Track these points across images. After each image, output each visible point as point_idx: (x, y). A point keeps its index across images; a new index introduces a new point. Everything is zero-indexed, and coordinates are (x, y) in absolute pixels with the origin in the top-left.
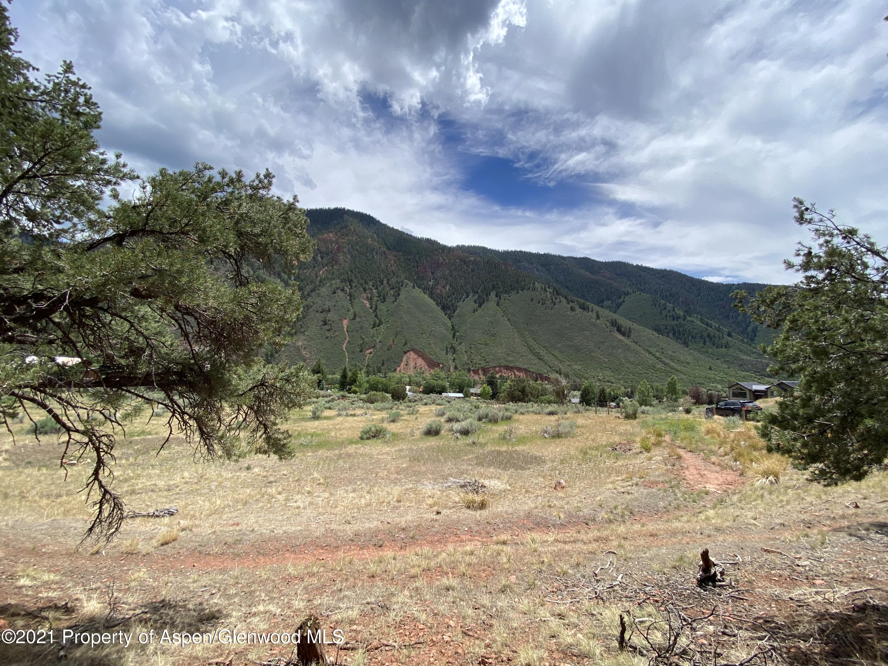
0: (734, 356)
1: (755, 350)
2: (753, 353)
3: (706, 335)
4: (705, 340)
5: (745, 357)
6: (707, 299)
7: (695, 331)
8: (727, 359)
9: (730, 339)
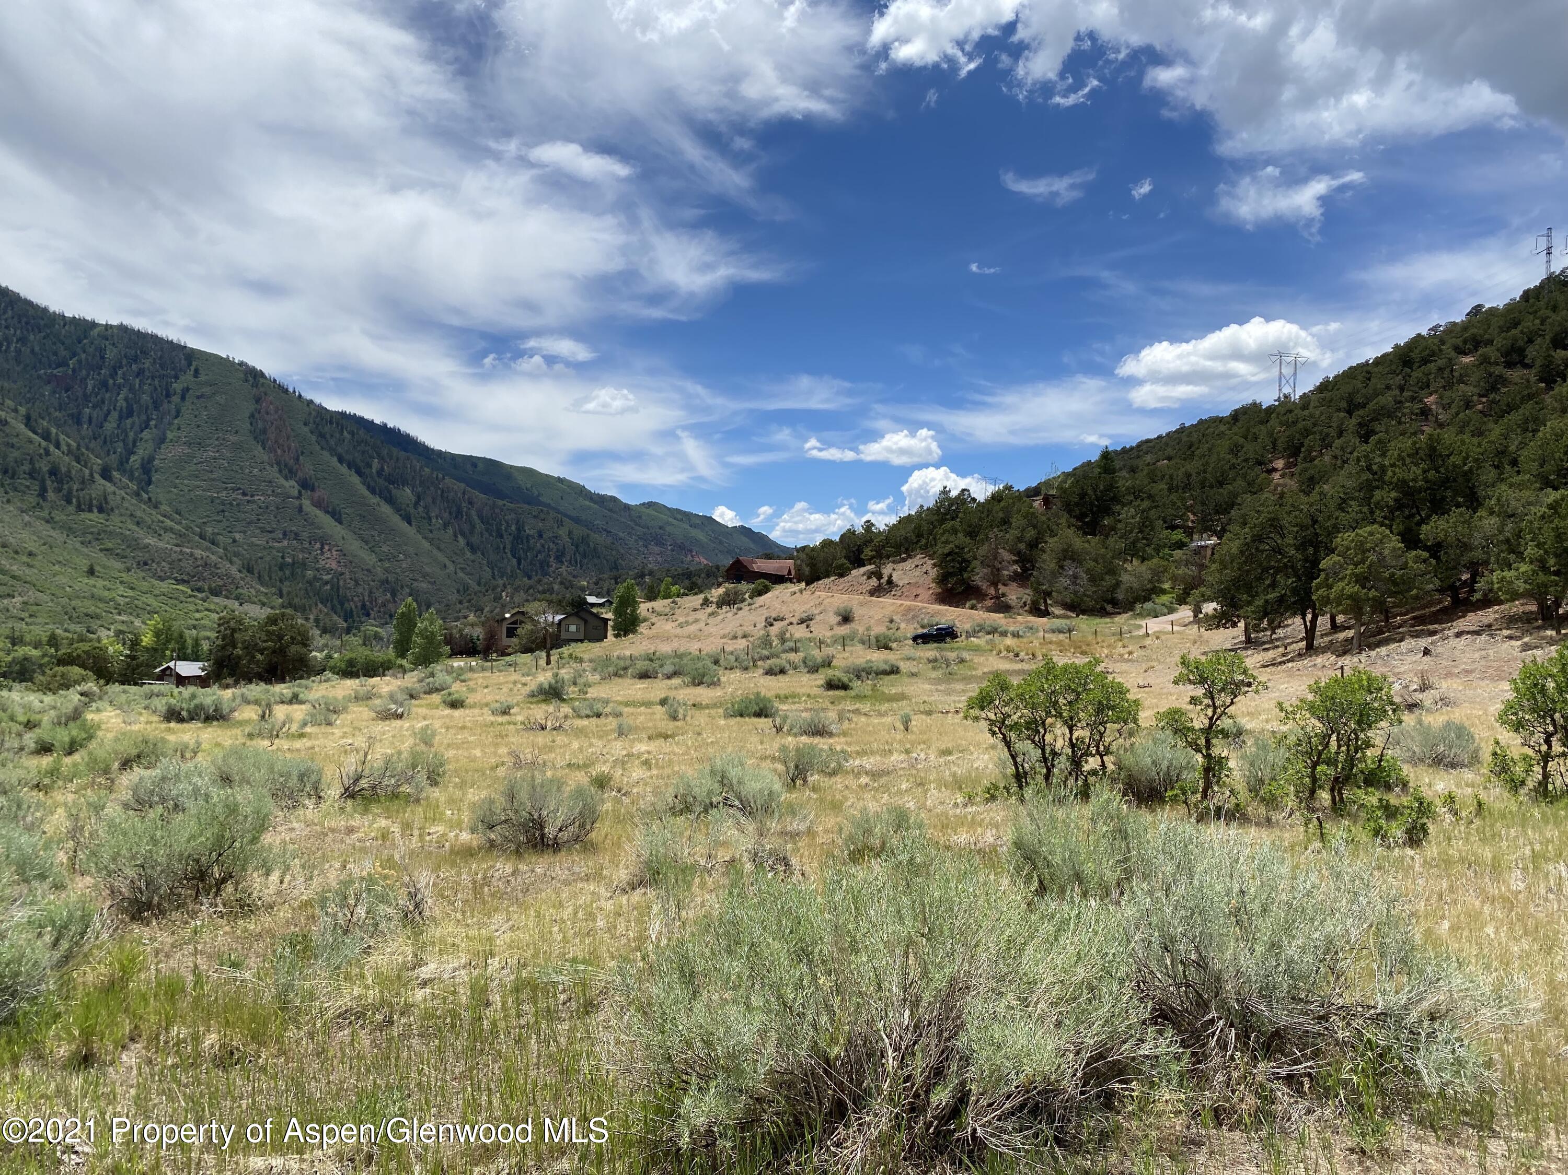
0: (124, 539)
1: (168, 523)
2: (166, 530)
3: (45, 469)
4: (43, 482)
5: (150, 540)
6: (18, 352)
7: (16, 454)
8: (110, 545)
9: (110, 487)
